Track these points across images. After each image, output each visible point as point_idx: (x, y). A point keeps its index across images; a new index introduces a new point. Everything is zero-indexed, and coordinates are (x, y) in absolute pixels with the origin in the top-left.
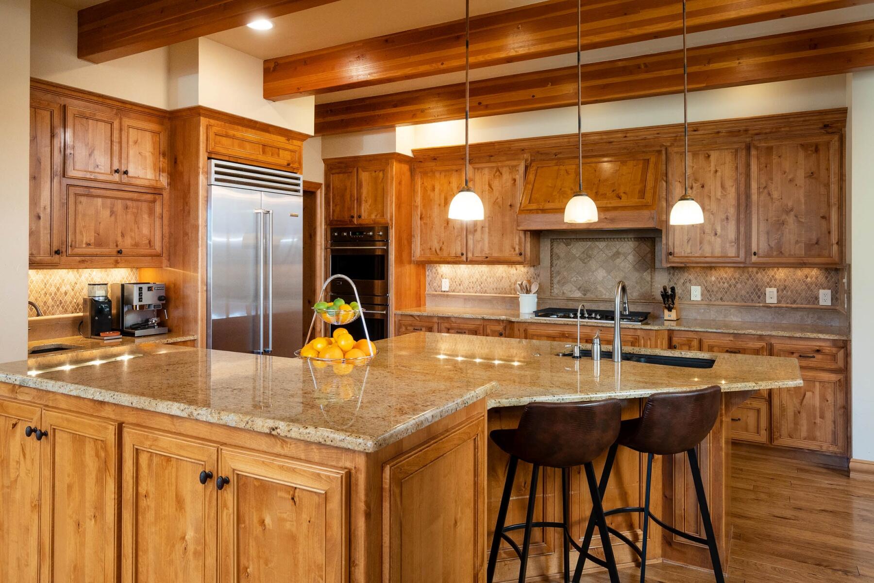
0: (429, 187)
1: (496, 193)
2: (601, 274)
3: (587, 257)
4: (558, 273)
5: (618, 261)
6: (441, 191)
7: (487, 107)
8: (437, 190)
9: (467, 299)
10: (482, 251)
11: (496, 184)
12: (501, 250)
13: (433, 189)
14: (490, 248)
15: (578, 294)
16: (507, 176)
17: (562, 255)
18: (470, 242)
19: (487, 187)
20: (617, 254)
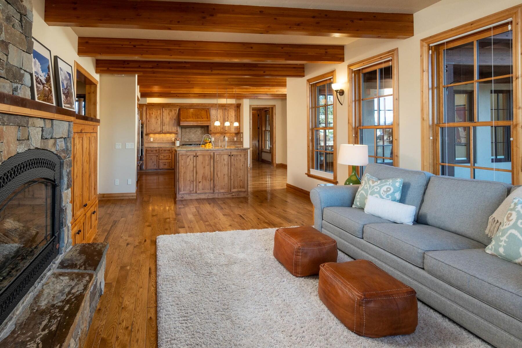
0: (151, 113)
1: (170, 116)
2: (193, 136)
3: (190, 132)
4: (183, 136)
5: (197, 132)
6: (155, 114)
7: (178, 96)
8: (153, 114)
9: (158, 143)
10: (167, 130)
11: (170, 113)
12: (172, 130)
13: (152, 114)
14: (169, 130)
15: (188, 141)
16: (173, 112)
17: (184, 131)
18: (163, 128)
19: (168, 114)
20: (196, 131)
